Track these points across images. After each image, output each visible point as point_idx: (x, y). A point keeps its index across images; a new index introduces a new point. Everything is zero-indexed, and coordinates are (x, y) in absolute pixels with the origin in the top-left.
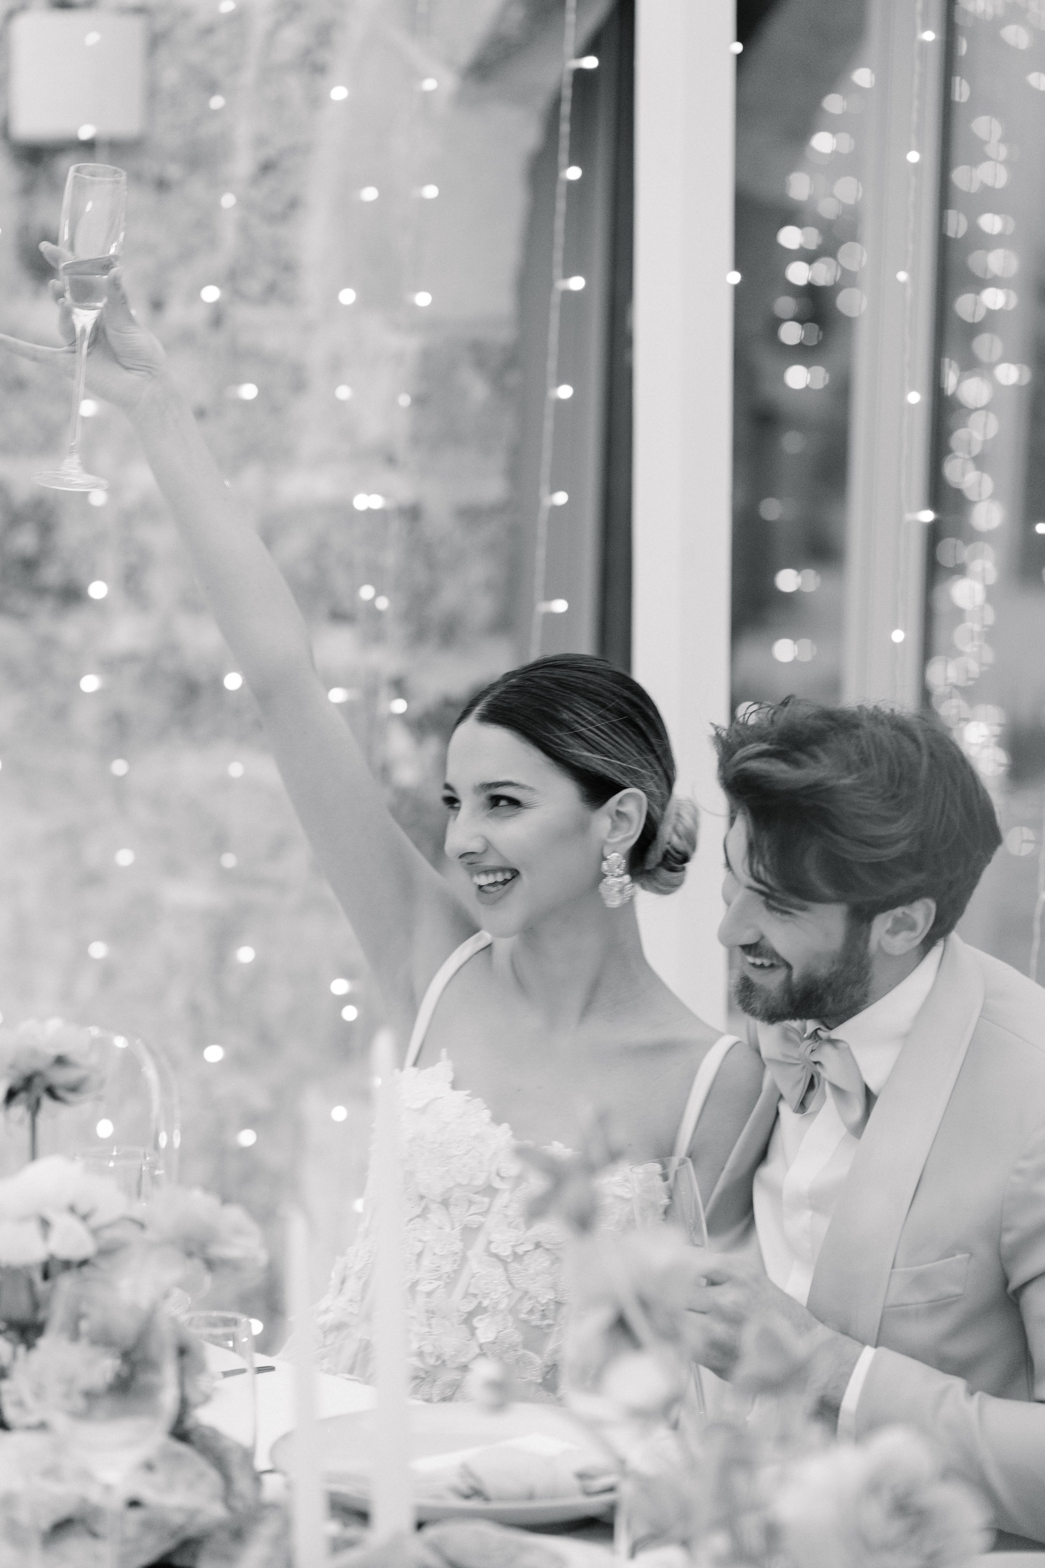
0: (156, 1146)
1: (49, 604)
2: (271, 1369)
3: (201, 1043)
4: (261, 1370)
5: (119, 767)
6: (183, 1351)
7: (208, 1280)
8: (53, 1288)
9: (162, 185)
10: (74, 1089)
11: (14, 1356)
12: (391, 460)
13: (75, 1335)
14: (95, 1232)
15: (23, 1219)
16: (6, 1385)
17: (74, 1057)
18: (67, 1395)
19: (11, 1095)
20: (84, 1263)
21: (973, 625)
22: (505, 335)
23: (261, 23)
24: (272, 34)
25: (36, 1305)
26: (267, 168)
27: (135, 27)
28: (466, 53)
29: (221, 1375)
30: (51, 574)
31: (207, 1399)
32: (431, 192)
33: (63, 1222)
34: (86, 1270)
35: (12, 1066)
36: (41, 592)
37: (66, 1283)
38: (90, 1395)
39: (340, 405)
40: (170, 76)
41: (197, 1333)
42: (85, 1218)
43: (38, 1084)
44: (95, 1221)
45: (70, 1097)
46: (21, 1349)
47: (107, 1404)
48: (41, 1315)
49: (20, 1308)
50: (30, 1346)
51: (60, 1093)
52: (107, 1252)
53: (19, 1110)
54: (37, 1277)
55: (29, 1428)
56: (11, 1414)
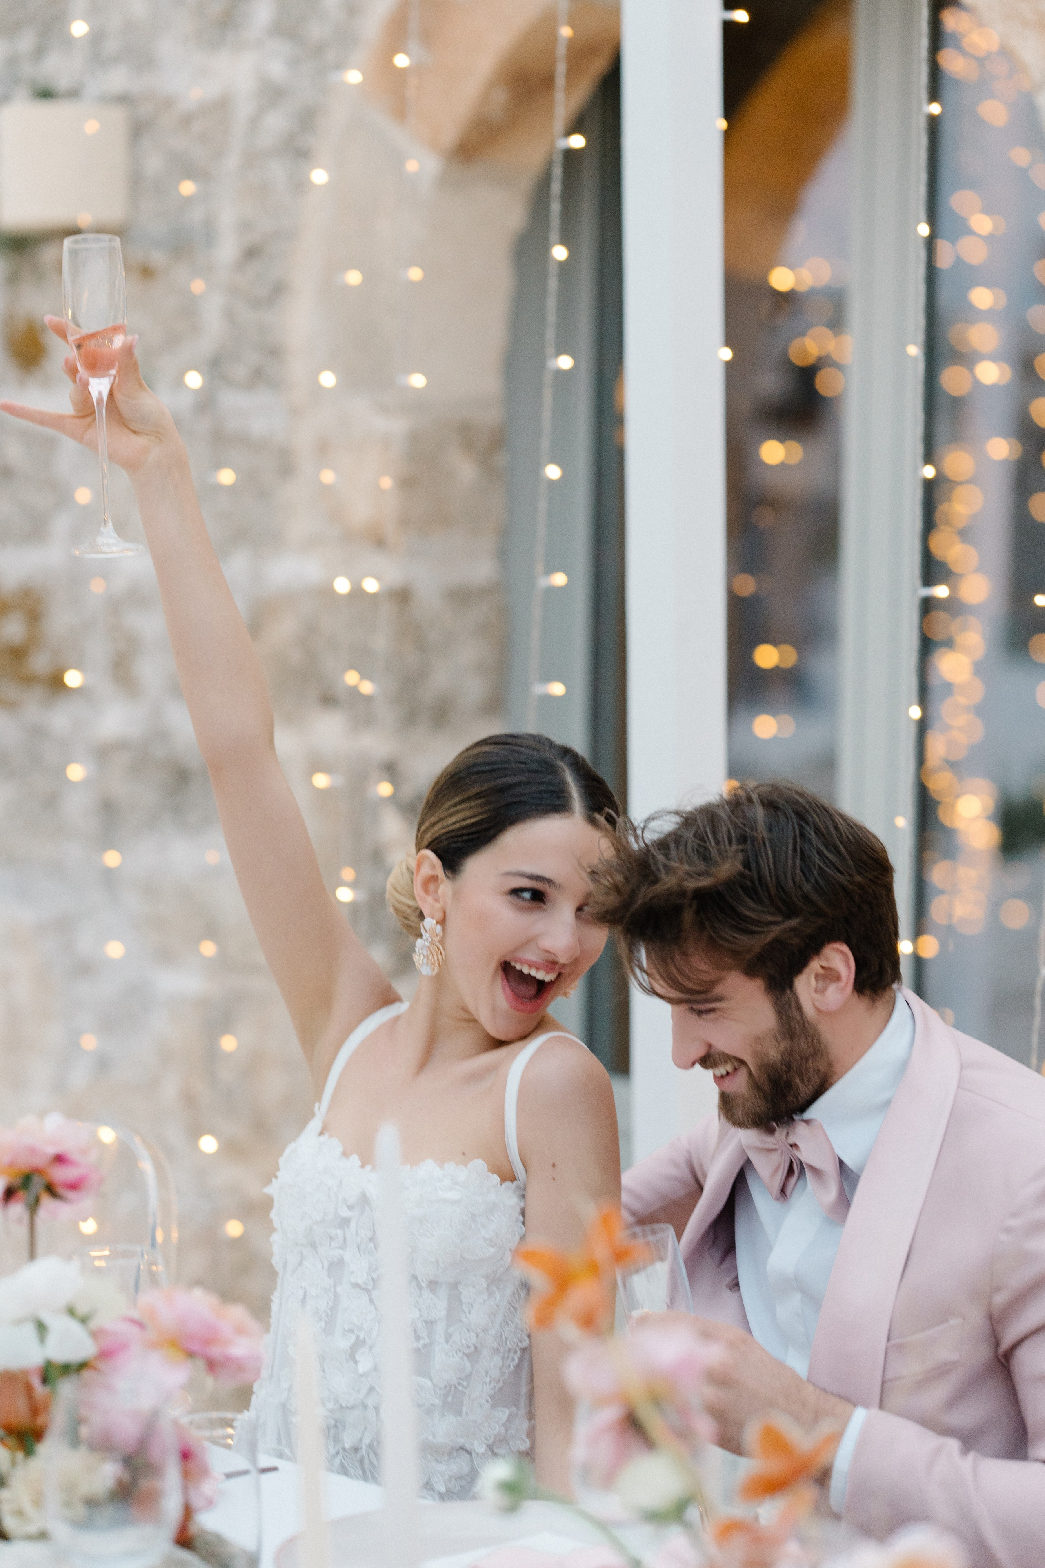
0: (153, 1244)
1: (38, 692)
2: (275, 1469)
3: (195, 1133)
4: (264, 1471)
5: (112, 859)
6: (186, 1455)
7: (209, 1382)
8: (53, 1393)
9: (146, 272)
10: (74, 1186)
11: (14, 1464)
12: (379, 542)
13: (75, 1441)
14: (95, 1335)
15: (19, 1322)
16: (5, 1494)
17: (74, 1155)
18: (68, 1504)
19: (10, 1193)
20: (82, 1366)
21: (961, 700)
22: (492, 416)
23: (244, 110)
24: (255, 121)
25: (35, 1410)
26: (251, 253)
27: (118, 116)
28: (450, 135)
29: (223, 1477)
30: (40, 663)
31: (210, 1503)
32: (415, 274)
33: (60, 1325)
34: (86, 1374)
35: (11, 1165)
36: (28, 680)
37: (66, 1389)
38: (91, 1503)
39: (326, 490)
40: (154, 164)
41: (199, 1437)
42: (84, 1320)
43: (37, 1184)
44: (94, 1324)
45: (70, 1194)
46: (20, 1455)
47: (108, 1512)
48: (40, 1420)
49: (19, 1412)
50: (29, 1452)
51: (60, 1190)
52: (106, 1354)
53: (17, 1209)
54: (36, 1382)
55: (30, 1538)
56: (10, 1524)
